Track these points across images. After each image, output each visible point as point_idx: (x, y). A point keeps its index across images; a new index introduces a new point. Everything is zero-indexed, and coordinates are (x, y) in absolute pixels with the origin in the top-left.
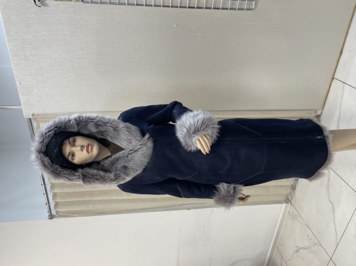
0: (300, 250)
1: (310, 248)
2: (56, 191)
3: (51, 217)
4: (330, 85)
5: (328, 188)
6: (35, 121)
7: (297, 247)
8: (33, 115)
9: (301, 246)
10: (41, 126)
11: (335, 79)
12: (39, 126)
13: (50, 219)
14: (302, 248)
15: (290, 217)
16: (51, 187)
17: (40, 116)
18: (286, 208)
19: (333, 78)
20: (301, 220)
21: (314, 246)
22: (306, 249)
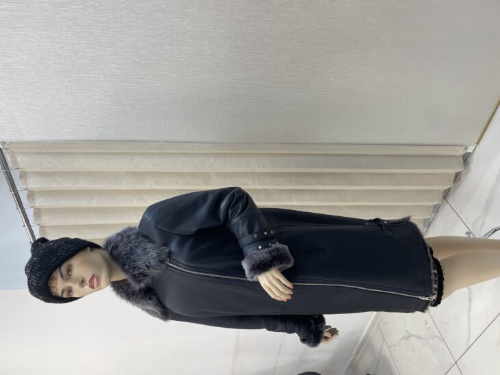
0: (412, 338)
1: (426, 339)
7: (407, 332)
8: (3, 143)
9: (413, 333)
17: (15, 145)
21: (432, 338)
22: (421, 338)
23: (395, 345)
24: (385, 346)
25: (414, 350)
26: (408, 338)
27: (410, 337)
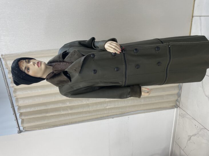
0: (192, 138)
1: (198, 133)
2: (22, 111)
3: (20, 132)
4: (192, 21)
5: (203, 88)
6: (4, 60)
7: (189, 136)
8: (2, 55)
9: (191, 135)
10: (8, 63)
11: (194, 17)
12: (7, 63)
13: (19, 133)
14: (193, 135)
15: (181, 117)
16: (18, 109)
17: (7, 56)
18: (177, 112)
19: (193, 17)
20: (188, 116)
21: (200, 131)
22: (195, 135)
23: (186, 147)
24: (182, 151)
25: (194, 143)
26: (190, 139)
27: (191, 138)
